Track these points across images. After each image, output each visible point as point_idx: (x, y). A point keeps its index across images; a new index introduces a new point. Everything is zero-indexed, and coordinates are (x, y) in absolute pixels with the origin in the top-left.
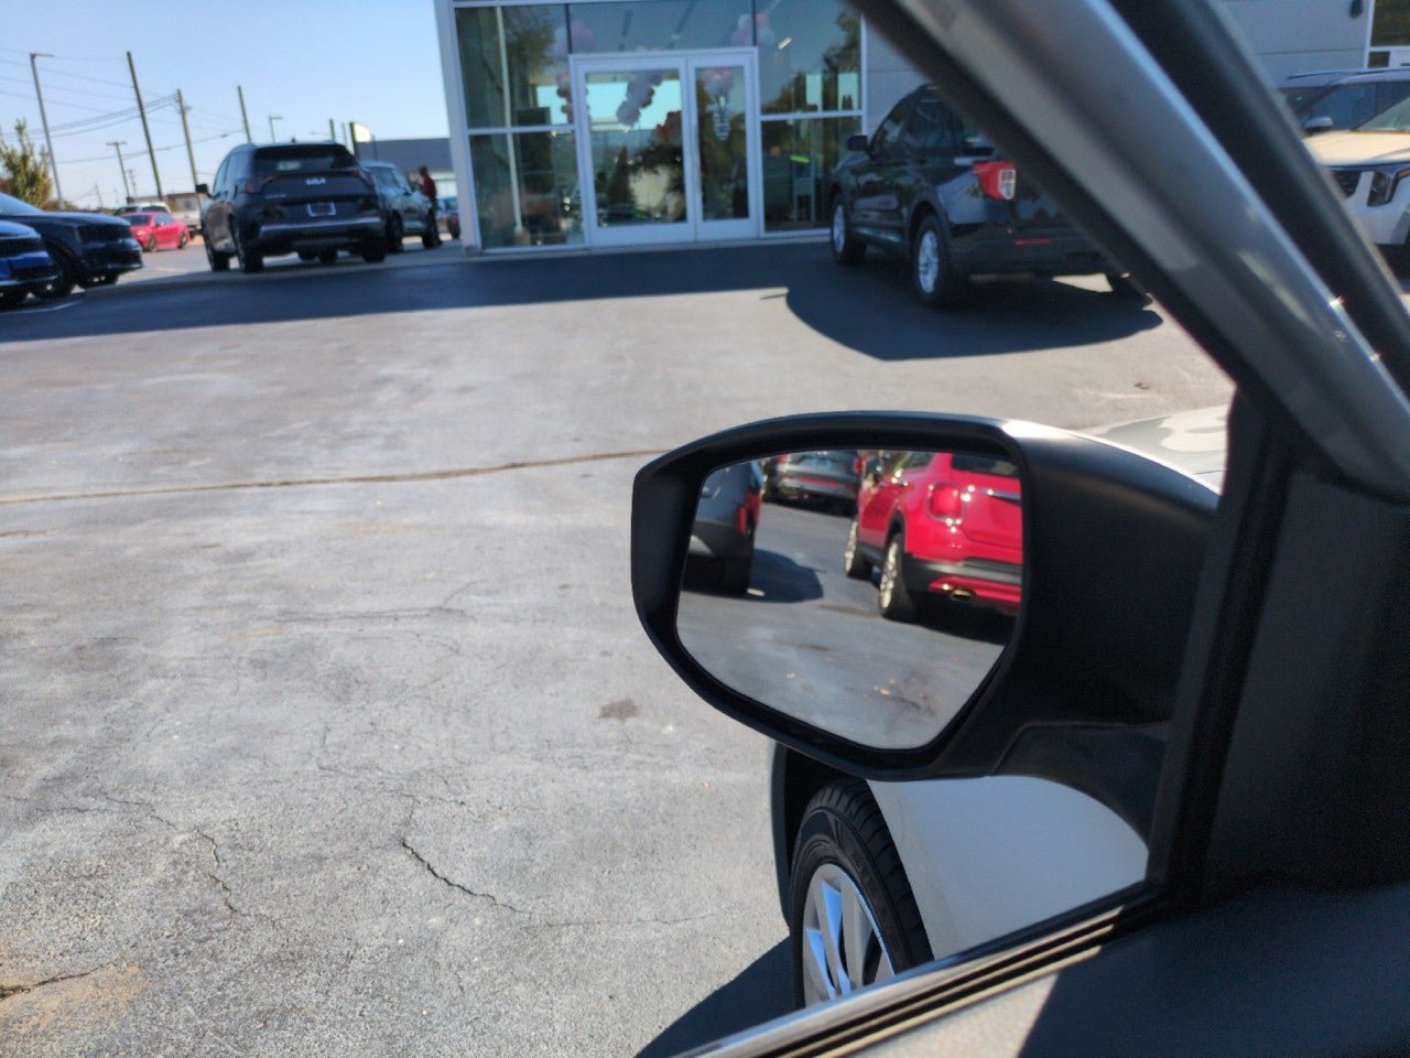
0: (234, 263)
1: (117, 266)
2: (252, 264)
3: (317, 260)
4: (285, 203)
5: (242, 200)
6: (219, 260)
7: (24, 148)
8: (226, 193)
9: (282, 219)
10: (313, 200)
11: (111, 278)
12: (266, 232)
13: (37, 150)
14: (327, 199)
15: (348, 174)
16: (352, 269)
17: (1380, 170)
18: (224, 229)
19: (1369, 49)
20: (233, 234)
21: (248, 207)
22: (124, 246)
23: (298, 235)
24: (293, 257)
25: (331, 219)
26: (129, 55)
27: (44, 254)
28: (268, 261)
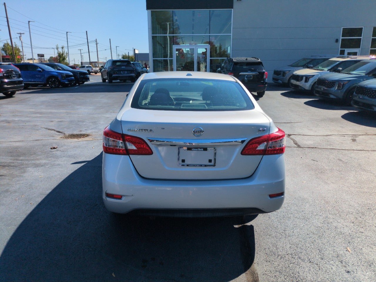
0: (107, 81)
1: (85, 80)
2: (110, 81)
3: (123, 81)
4: (117, 71)
5: (110, 70)
6: (104, 80)
7: (63, 52)
8: (107, 68)
9: (117, 74)
10: (122, 71)
11: (83, 82)
12: (114, 76)
13: (65, 52)
14: (125, 70)
15: (129, 66)
16: (129, 83)
17: (307, 76)
18: (106, 75)
19: (340, 49)
20: (107, 76)
21: (111, 71)
22: (87, 76)
23: (119, 77)
24: (119, 81)
25: (126, 74)
26: (87, 31)
27: (73, 78)
28: (113, 81)
